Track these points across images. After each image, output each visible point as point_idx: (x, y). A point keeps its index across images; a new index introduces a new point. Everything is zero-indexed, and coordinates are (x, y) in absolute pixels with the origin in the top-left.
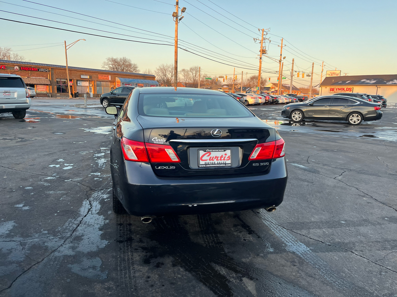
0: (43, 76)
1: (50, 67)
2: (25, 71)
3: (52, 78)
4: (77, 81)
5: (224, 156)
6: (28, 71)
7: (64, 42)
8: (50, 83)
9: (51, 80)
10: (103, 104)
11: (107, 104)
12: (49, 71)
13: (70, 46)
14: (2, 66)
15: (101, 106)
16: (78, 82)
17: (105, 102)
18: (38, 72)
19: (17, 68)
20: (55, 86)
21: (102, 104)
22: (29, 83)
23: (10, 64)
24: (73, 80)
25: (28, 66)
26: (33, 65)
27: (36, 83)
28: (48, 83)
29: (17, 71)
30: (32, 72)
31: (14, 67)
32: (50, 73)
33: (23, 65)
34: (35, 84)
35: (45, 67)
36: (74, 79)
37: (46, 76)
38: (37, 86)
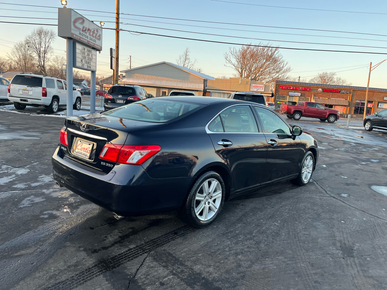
0: (343, 98)
1: (352, 88)
2: (327, 93)
3: (351, 99)
4: (379, 102)
5: (88, 149)
6: (330, 93)
7: (370, 63)
8: (349, 104)
9: (350, 101)
10: (366, 126)
11: (370, 126)
12: (350, 93)
13: (375, 67)
14: (308, 89)
15: (363, 128)
16: (380, 104)
17: (368, 124)
18: (339, 94)
19: (320, 90)
20: (353, 107)
21: (364, 126)
22: (328, 103)
23: (315, 87)
24: (373, 102)
25: (331, 88)
26: (335, 87)
27: (335, 104)
28: (346, 105)
29: (320, 93)
30: (333, 94)
31: (318, 90)
32: (351, 94)
33: (326, 87)
34: (333, 105)
35: (347, 89)
36: (375, 101)
37: (346, 97)
38: (335, 106)
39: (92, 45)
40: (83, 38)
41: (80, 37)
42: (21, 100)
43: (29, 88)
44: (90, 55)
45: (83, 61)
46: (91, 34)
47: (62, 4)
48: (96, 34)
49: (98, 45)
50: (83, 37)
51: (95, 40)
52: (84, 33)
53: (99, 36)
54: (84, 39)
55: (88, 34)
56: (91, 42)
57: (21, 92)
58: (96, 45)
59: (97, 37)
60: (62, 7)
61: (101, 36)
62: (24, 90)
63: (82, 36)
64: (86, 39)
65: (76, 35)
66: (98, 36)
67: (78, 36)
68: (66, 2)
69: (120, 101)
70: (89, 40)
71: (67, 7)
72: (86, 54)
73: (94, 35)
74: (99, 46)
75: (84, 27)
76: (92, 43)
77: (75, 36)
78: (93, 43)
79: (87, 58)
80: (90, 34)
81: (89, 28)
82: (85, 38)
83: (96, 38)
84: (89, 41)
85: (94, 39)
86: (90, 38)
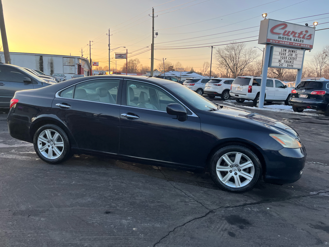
39: (296, 45)
40: (282, 41)
41: (279, 41)
42: (236, 95)
43: (241, 87)
44: (294, 55)
45: (283, 61)
46: (297, 35)
47: (263, 17)
48: (305, 35)
49: (306, 45)
50: (284, 40)
51: (303, 41)
52: (286, 37)
53: (310, 35)
54: (285, 42)
55: (291, 37)
56: (295, 43)
57: (236, 90)
58: (303, 44)
59: (305, 37)
60: (263, 19)
61: (312, 36)
62: (238, 88)
63: (282, 40)
64: (289, 41)
65: (273, 40)
66: (308, 36)
67: (276, 40)
68: (266, 14)
69: (303, 95)
70: (292, 41)
71: (267, 18)
72: (287, 54)
73: (302, 36)
74: (308, 45)
75: (286, 31)
76: (297, 43)
77: (271, 41)
78: (299, 44)
79: (288, 58)
80: (294, 36)
81: (294, 31)
82: (286, 40)
83: (303, 38)
84: (293, 43)
85: (301, 40)
86: (294, 39)
